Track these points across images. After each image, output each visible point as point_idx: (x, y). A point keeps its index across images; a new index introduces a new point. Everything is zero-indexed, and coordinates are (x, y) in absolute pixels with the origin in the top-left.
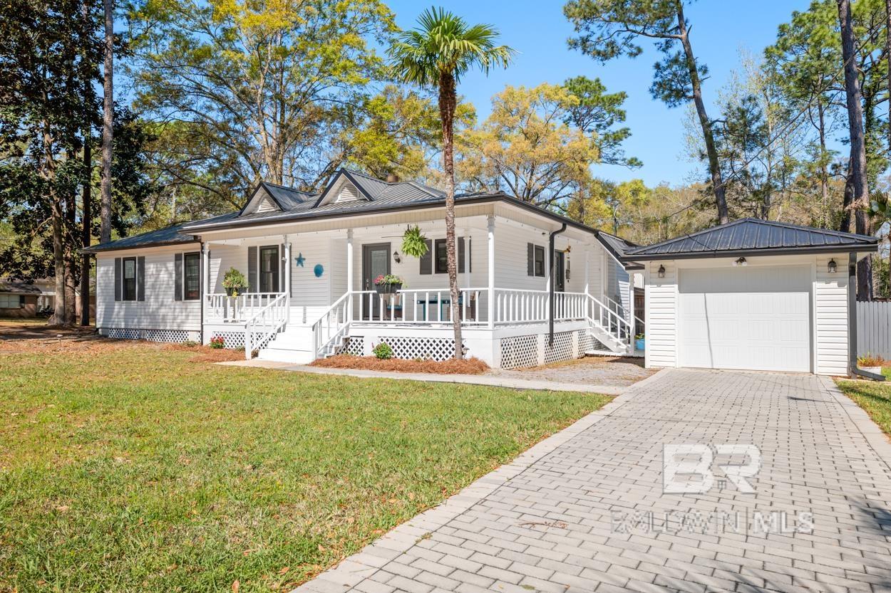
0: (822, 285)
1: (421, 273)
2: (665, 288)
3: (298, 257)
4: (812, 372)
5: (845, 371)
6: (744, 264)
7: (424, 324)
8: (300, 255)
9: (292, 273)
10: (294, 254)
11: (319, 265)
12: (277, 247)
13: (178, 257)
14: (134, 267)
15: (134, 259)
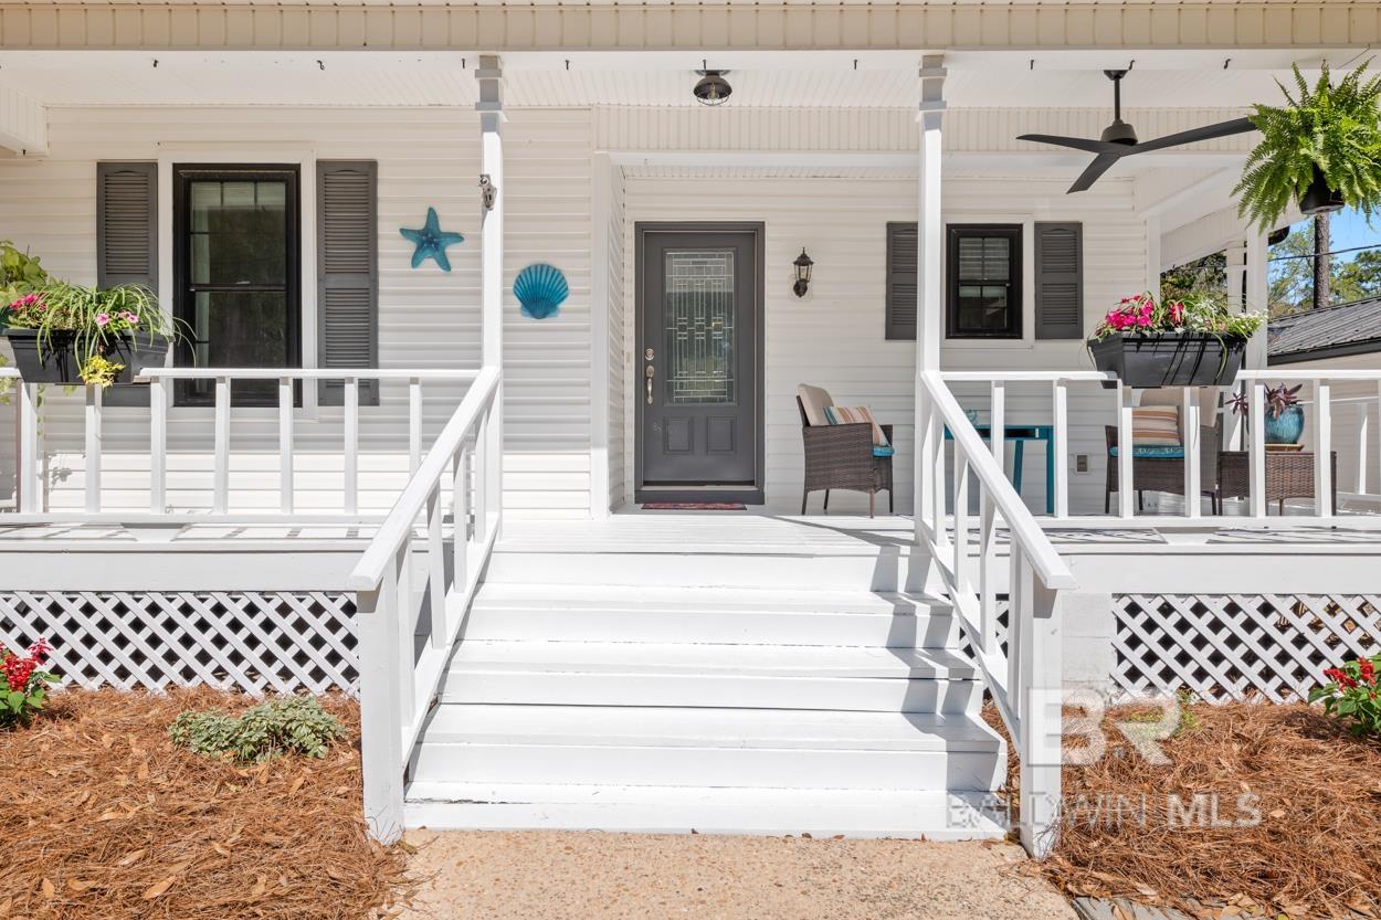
3: (418, 223)
8: (431, 217)
9: (384, 302)
10: (395, 214)
11: (542, 268)
12: (287, 176)
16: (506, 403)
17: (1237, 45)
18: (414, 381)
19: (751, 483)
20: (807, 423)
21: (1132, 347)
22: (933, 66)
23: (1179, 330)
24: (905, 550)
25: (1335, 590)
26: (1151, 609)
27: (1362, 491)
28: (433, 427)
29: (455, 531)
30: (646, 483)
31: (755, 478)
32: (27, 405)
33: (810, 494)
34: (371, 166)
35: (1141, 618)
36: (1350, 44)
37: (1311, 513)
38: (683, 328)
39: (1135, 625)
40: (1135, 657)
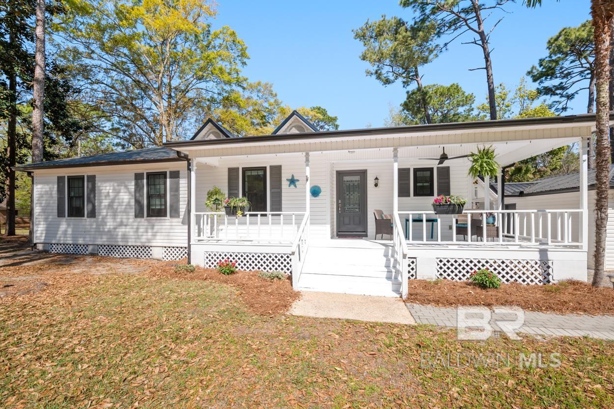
3: (290, 178)
8: (293, 176)
9: (283, 194)
10: (285, 176)
11: (316, 186)
12: (264, 169)
13: (138, 177)
14: (81, 185)
15: (81, 178)
16: (310, 219)
17: (462, 143)
18: (293, 214)
19: (365, 232)
20: (376, 219)
21: (439, 206)
22: (395, 150)
23: (448, 203)
24: (391, 248)
26: (445, 261)
27: (525, 235)
28: (298, 221)
30: (339, 232)
31: (365, 231)
32: (226, 219)
33: (377, 235)
34: (281, 166)
35: (443, 263)
36: (488, 141)
37: (514, 241)
38: (348, 195)
39: (441, 264)
40: (441, 271)
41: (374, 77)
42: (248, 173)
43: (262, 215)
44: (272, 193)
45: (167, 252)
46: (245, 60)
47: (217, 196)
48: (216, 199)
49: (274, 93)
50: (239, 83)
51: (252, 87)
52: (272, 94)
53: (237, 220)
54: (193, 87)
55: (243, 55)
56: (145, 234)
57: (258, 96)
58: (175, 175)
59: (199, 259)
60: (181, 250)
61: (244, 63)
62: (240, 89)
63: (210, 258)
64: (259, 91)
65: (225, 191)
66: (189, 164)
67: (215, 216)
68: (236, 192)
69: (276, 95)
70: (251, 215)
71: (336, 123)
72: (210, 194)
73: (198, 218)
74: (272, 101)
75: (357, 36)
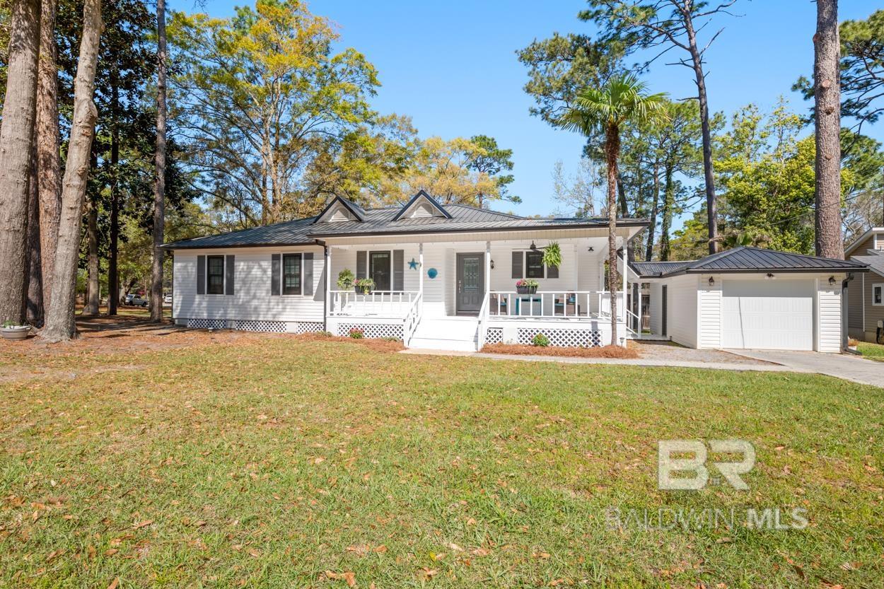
0: (824, 293)
1: (513, 278)
2: (712, 293)
3: (411, 261)
4: (815, 349)
5: (839, 349)
6: (774, 278)
7: (564, 319)
8: (413, 260)
9: (405, 276)
10: (407, 259)
11: (433, 269)
12: (388, 252)
13: (275, 258)
14: (220, 264)
15: (221, 258)
16: (424, 298)
18: (410, 292)
21: (518, 288)
22: (488, 243)
23: (525, 285)
25: (561, 328)
26: (524, 331)
28: (413, 298)
29: (415, 316)
30: (459, 310)
31: (479, 310)
32: (356, 296)
34: (403, 251)
38: (467, 276)
39: (521, 333)
40: (521, 339)
41: (540, 116)
42: (375, 256)
43: (385, 294)
44: (395, 274)
45: (301, 327)
46: (375, 88)
47: (348, 277)
48: (347, 279)
49: (414, 128)
50: (366, 118)
51: (384, 122)
52: (411, 130)
53: (364, 298)
54: (309, 130)
55: (372, 81)
56: (276, 307)
57: (392, 133)
58: (310, 256)
59: (333, 328)
60: (314, 325)
61: (373, 92)
62: (368, 126)
63: (342, 328)
64: (393, 126)
65: (354, 272)
66: (326, 251)
67: (347, 294)
68: (364, 273)
69: (417, 132)
70: (376, 294)
71: (509, 160)
72: (342, 275)
73: (332, 295)
74: (411, 139)
75: (522, 58)
